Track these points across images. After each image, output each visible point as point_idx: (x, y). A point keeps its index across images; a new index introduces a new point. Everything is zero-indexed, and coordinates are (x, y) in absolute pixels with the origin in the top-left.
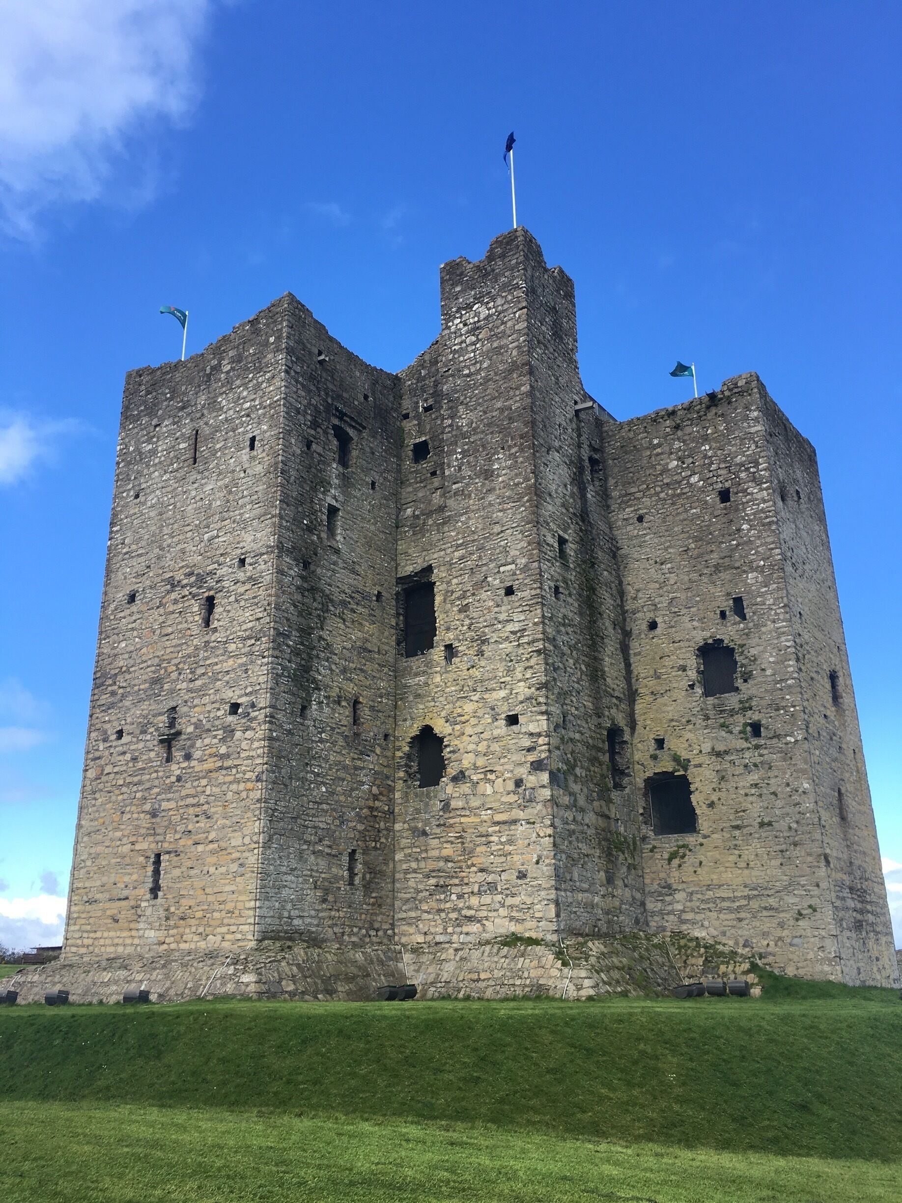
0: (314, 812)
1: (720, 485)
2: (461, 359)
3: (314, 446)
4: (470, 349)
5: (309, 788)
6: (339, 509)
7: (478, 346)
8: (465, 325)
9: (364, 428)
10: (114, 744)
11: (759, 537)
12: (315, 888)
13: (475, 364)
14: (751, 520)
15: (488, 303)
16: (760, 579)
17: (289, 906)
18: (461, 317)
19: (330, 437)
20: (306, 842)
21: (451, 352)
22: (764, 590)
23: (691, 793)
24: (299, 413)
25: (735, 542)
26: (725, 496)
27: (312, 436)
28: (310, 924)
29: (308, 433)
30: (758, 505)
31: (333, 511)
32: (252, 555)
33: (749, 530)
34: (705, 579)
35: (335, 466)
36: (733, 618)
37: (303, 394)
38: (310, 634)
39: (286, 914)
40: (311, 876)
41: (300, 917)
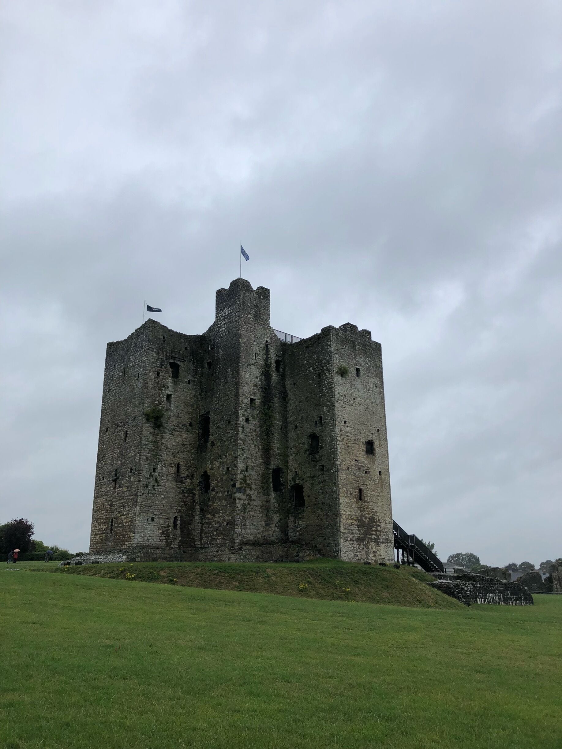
0: (158, 504)
1: (318, 372)
2: (220, 330)
3: (161, 374)
4: (223, 326)
5: (157, 496)
6: (172, 395)
7: (225, 325)
8: (222, 317)
9: (185, 360)
10: (102, 481)
11: (328, 393)
12: (159, 529)
13: (224, 333)
14: (326, 386)
15: (229, 308)
16: (327, 410)
17: (148, 535)
18: (221, 313)
19: (168, 368)
20: (154, 514)
21: (218, 327)
22: (328, 414)
23: (303, 491)
24: (154, 363)
25: (321, 395)
26: (319, 375)
27: (160, 370)
28: (156, 541)
29: (158, 370)
30: (328, 380)
31: (169, 396)
32: (137, 416)
33: (325, 390)
34: (312, 409)
35: (170, 379)
36: (319, 425)
37: (156, 355)
38: (157, 443)
39: (146, 538)
40: (157, 526)
41: (152, 539)
